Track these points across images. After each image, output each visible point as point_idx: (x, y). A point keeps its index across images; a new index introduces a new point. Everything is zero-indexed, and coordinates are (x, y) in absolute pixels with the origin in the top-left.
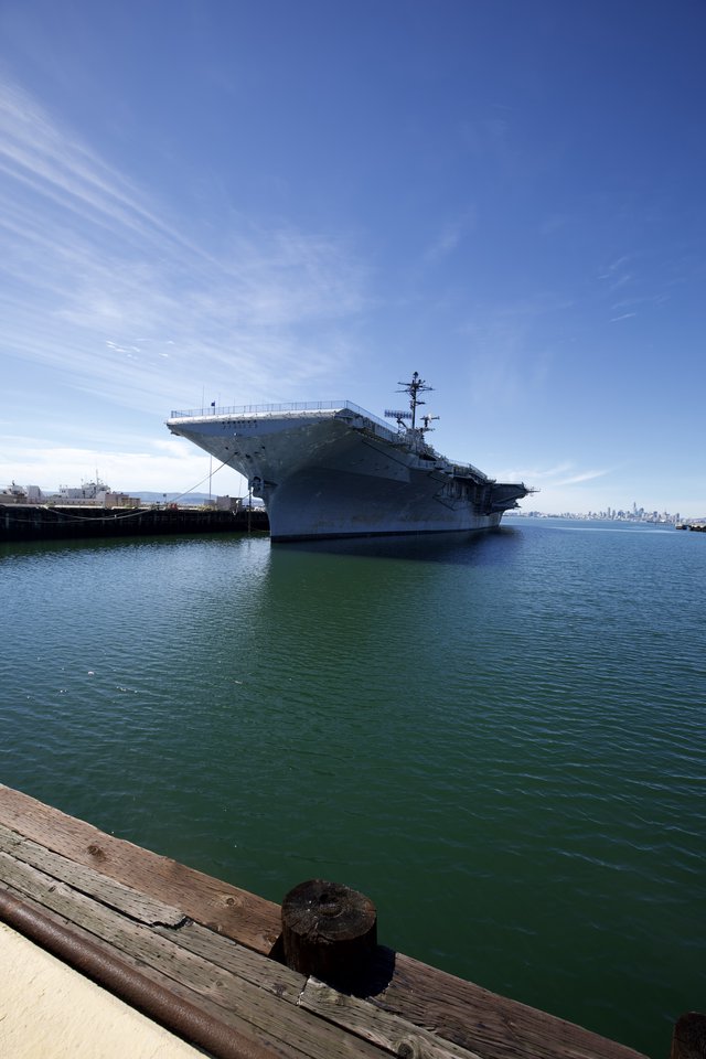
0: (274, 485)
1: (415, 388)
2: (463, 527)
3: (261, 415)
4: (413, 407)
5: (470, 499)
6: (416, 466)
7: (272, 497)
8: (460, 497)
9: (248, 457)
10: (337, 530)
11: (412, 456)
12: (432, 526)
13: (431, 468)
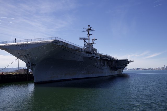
0: (35, 65)
1: (89, 30)
2: (107, 75)
3: (29, 42)
4: (89, 36)
5: (109, 65)
6: (85, 56)
7: (34, 69)
8: (104, 65)
9: (25, 56)
10: (60, 78)
11: (83, 53)
12: (95, 75)
13: (90, 56)
